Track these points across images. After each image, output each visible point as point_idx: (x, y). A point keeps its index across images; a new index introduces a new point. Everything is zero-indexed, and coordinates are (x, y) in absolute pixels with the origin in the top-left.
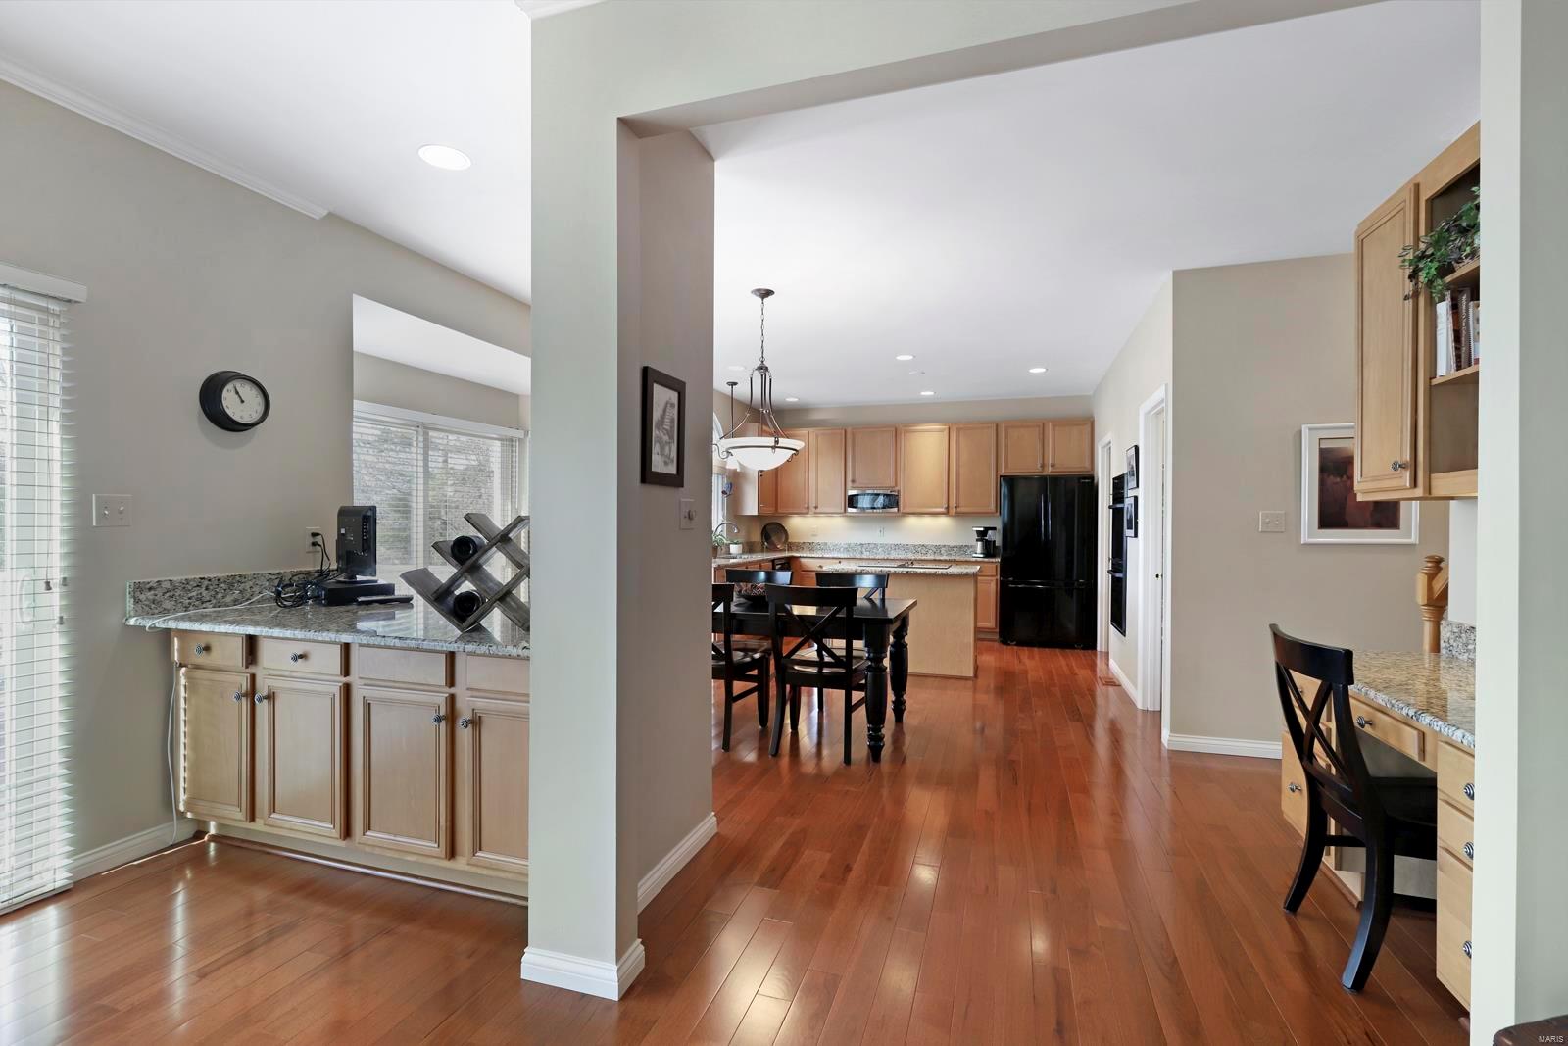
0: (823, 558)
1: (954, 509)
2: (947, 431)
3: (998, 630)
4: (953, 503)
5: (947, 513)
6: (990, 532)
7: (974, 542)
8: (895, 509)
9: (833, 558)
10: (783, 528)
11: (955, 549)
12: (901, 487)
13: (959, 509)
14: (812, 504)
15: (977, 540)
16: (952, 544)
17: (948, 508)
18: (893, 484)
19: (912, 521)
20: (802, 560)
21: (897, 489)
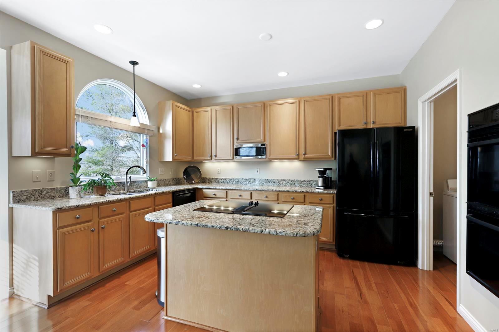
0: (216, 189)
1: (303, 156)
2: (297, 104)
3: (335, 243)
4: (302, 151)
5: (298, 158)
6: (328, 171)
7: (317, 178)
8: (264, 157)
9: (222, 189)
10: (199, 170)
11: (305, 182)
12: (267, 142)
13: (306, 156)
14: (214, 154)
15: (319, 177)
16: (302, 179)
17: (298, 155)
18: (263, 140)
19: (277, 164)
20: (204, 190)
21: (264, 143)
